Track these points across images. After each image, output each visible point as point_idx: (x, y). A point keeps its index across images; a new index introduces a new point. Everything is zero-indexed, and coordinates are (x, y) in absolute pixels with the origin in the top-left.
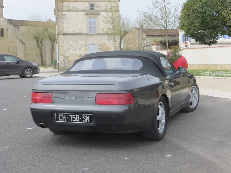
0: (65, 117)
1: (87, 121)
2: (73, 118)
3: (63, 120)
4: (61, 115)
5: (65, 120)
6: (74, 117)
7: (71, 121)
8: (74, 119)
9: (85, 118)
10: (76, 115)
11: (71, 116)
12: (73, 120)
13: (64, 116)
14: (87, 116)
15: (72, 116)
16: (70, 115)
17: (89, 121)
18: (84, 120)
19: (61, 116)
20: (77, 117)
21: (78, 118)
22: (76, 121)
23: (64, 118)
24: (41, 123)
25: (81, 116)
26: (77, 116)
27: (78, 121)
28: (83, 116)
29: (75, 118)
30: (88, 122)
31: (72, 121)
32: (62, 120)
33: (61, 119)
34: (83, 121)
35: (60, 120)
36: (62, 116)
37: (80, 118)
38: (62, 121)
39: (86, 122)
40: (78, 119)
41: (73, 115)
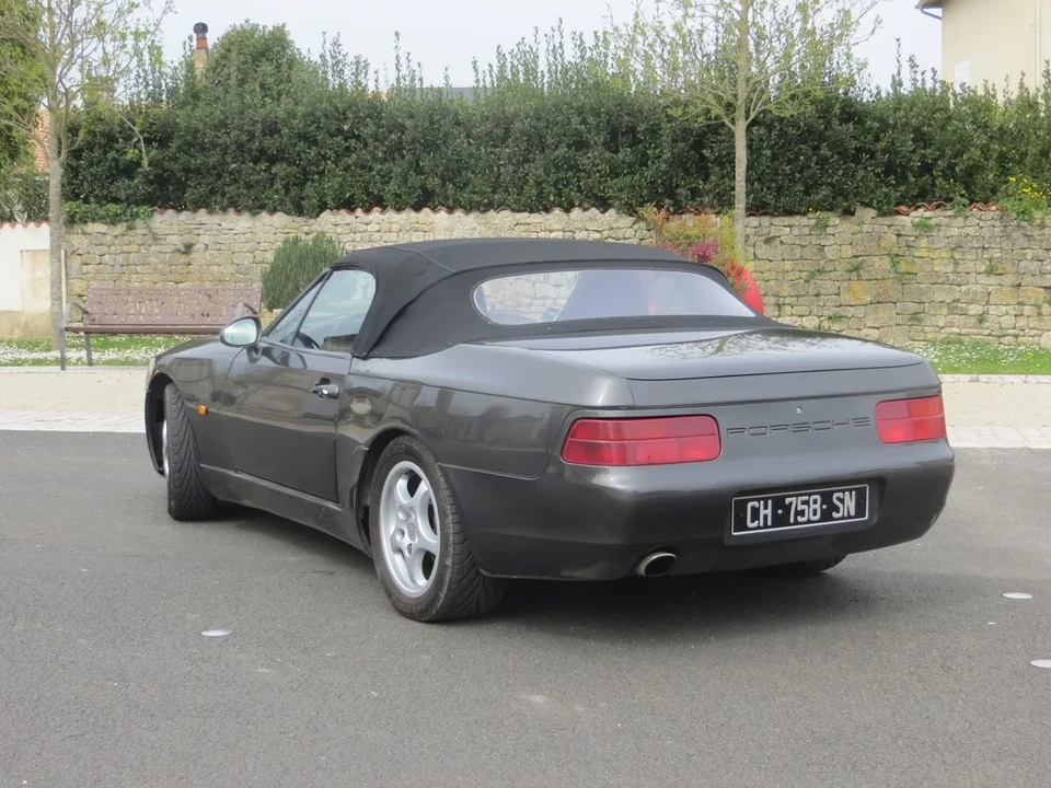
0: (769, 512)
1: (846, 515)
2: (800, 507)
3: (762, 525)
4: (756, 504)
5: (769, 523)
6: (803, 503)
7: (792, 520)
8: (802, 513)
9: (842, 501)
10: (810, 495)
11: (791, 503)
12: (800, 519)
13: (766, 508)
14: (847, 493)
15: (795, 502)
16: (788, 501)
17: (852, 513)
18: (838, 511)
19: (753, 508)
20: (815, 502)
21: (817, 506)
22: (809, 521)
23: (766, 516)
25: (827, 498)
26: (813, 497)
27: (818, 517)
28: (835, 495)
29: (805, 507)
30: (849, 517)
31: (796, 523)
32: (755, 524)
33: (753, 521)
34: (835, 515)
35: (750, 525)
36: (759, 508)
37: (824, 507)
38: (759, 528)
39: (843, 518)
40: (815, 513)
41: (801, 499)
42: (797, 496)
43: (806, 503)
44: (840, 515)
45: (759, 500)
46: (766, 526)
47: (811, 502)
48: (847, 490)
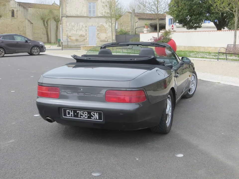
0: (72, 113)
2: (81, 114)
4: (69, 111)
5: (73, 116)
7: (79, 117)
8: (82, 116)
9: (94, 115)
10: (84, 111)
12: (81, 117)
15: (80, 112)
16: (78, 112)
17: (98, 118)
19: (68, 112)
22: (84, 118)
24: (48, 118)
25: (89, 113)
27: (87, 117)
28: (92, 113)
32: (69, 116)
34: (92, 118)
35: (67, 116)
37: (89, 115)
39: (95, 119)
40: (86, 116)
41: (81, 112)
42: (80, 111)
43: (83, 113)
44: (94, 118)
45: (70, 110)
46: (72, 117)
47: (85, 113)
48: (95, 112)
